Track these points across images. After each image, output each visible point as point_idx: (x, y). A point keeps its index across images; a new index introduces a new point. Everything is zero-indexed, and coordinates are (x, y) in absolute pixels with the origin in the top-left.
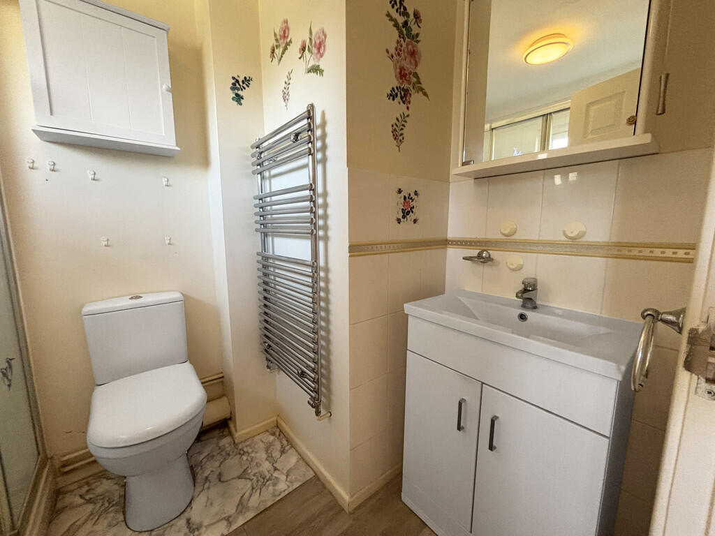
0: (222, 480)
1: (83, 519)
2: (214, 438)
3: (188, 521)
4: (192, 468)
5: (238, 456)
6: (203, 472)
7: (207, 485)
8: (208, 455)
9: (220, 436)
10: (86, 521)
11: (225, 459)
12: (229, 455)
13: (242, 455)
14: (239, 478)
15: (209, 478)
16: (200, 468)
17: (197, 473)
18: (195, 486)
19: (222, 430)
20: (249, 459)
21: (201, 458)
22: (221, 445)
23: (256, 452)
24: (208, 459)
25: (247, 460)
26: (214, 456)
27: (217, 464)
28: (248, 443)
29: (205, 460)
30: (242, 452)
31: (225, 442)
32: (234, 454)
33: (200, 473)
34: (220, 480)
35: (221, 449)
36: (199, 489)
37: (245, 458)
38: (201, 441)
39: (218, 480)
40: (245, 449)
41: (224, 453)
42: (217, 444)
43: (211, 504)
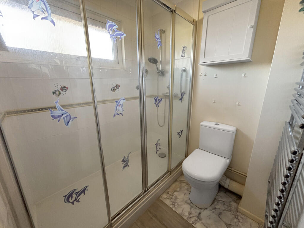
0: (220, 216)
1: (185, 181)
2: (232, 198)
3: (200, 213)
4: (215, 199)
5: (234, 216)
6: (216, 205)
7: (213, 210)
8: (223, 201)
9: (234, 200)
10: (185, 182)
11: (227, 210)
12: (230, 211)
13: (236, 218)
14: (226, 224)
15: (216, 209)
16: (217, 202)
17: (215, 203)
18: (211, 206)
19: (237, 199)
20: (237, 224)
21: (220, 200)
22: (231, 203)
23: (243, 225)
24: (222, 203)
25: (235, 222)
26: (225, 204)
27: (224, 208)
28: (243, 217)
29: (220, 201)
30: (237, 217)
31: (234, 204)
32: (233, 213)
33: (216, 204)
34: (219, 215)
35: (230, 206)
36: (211, 208)
37: (236, 220)
38: (226, 194)
39: (218, 214)
40: (239, 218)
41: (229, 208)
42: (230, 202)
43: (209, 218)
